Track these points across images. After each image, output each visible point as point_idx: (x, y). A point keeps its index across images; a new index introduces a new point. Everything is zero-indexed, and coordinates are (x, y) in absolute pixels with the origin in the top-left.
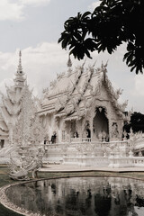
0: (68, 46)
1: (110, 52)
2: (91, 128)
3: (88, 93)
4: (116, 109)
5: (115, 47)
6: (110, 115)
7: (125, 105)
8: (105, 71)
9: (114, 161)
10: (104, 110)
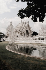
0: (19, 16)
1: (28, 18)
2: (25, 34)
3: (25, 27)
4: (30, 31)
5: (29, 17)
6: (29, 32)
7: (32, 30)
8: (28, 23)
9: (29, 41)
10: (28, 31)
